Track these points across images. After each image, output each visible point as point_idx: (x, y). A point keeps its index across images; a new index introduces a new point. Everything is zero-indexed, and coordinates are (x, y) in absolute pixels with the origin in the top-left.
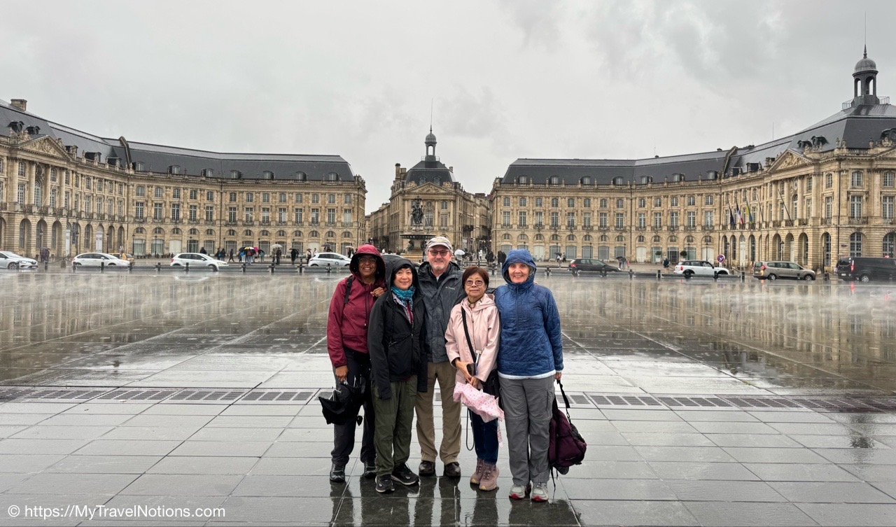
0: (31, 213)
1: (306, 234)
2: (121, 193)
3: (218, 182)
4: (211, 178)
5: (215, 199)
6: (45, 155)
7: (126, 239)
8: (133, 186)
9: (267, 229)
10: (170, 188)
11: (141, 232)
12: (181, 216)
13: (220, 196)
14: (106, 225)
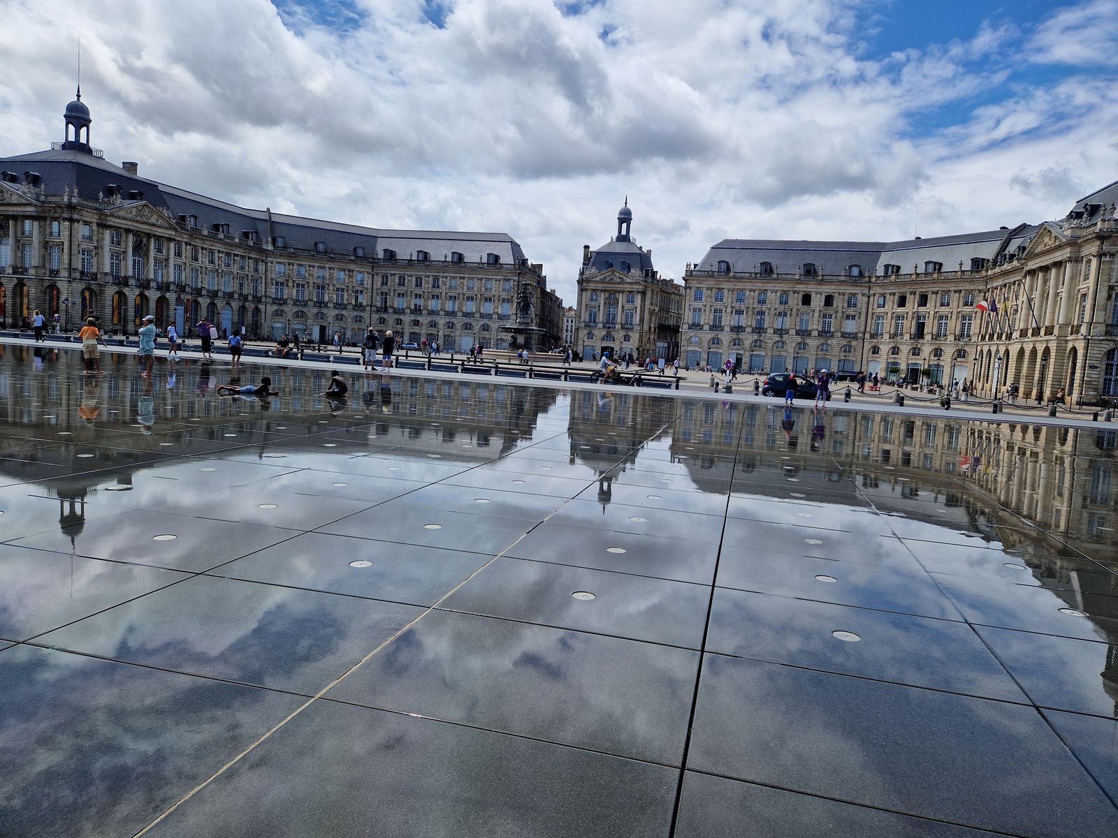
0: (127, 285)
1: (459, 326)
2: (256, 270)
3: (369, 262)
4: (361, 257)
5: (365, 282)
6: (143, 223)
7: (263, 321)
8: (272, 263)
9: (418, 318)
10: (314, 267)
11: (281, 315)
12: (326, 299)
13: (371, 279)
14: (235, 304)
